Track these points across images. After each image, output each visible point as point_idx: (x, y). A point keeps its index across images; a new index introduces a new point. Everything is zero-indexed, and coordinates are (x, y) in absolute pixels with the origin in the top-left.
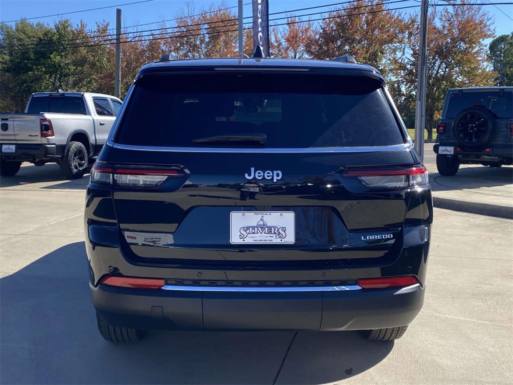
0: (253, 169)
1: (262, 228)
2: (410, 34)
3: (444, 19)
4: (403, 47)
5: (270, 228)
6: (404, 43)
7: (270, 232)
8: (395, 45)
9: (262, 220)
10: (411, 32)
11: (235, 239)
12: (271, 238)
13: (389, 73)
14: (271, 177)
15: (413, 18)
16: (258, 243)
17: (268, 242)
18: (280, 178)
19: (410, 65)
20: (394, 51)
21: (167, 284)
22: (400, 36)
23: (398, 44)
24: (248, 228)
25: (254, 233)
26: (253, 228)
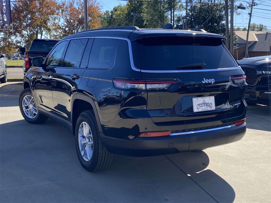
0: (204, 79)
1: (204, 104)
2: (63, 11)
3: (78, 4)
4: (59, 17)
5: (207, 104)
6: (59, 15)
7: (207, 106)
8: (55, 16)
9: (204, 100)
10: (63, 10)
11: (195, 110)
12: (208, 108)
13: (52, 31)
14: (211, 82)
15: (63, 2)
16: (204, 110)
17: (207, 110)
18: (214, 82)
19: (65, 27)
20: (55, 19)
21: (172, 133)
22: (57, 11)
23: (56, 16)
24: (199, 104)
25: (202, 106)
26: (201, 104)
